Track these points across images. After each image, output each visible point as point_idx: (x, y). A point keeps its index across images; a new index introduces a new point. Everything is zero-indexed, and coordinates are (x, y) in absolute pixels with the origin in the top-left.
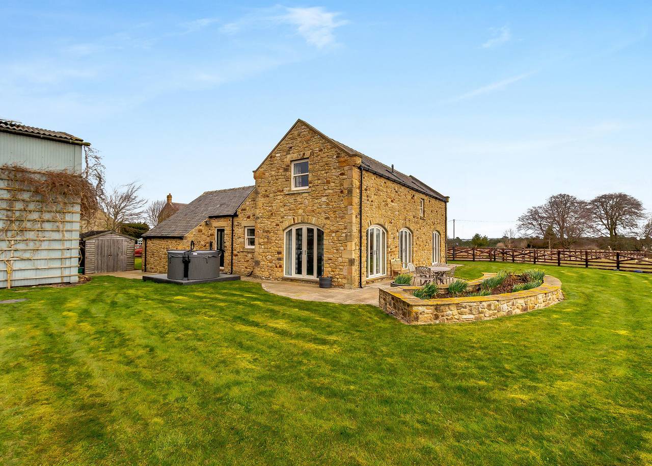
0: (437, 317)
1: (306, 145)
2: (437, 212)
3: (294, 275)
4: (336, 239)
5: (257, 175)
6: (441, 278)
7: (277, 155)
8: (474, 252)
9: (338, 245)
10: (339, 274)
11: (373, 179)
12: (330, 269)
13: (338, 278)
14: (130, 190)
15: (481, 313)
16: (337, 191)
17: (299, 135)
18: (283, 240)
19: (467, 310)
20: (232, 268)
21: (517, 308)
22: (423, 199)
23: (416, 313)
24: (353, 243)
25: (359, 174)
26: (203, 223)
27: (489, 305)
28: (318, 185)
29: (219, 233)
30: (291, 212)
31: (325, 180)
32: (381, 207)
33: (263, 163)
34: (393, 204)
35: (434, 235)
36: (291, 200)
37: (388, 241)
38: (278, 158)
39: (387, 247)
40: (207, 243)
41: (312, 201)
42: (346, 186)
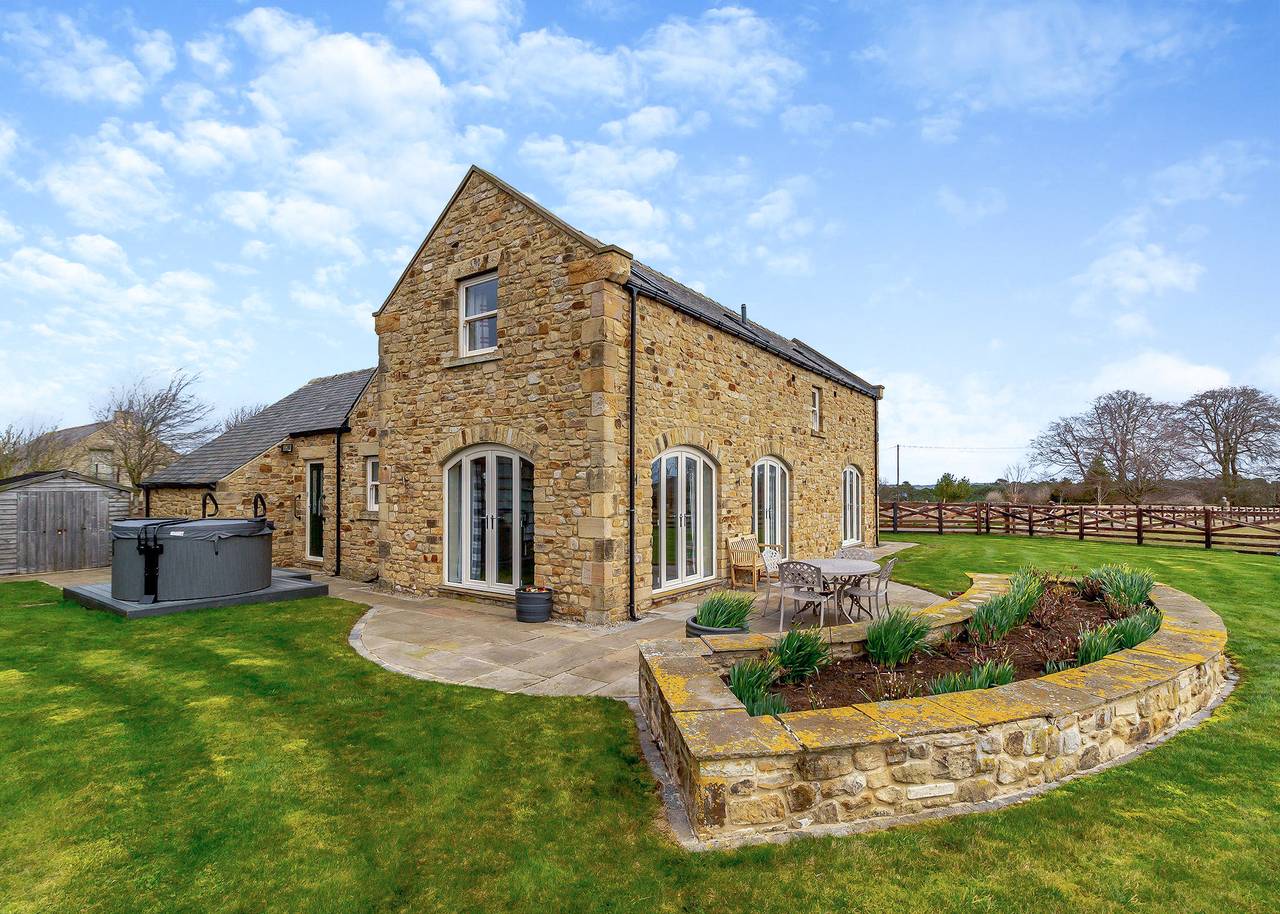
0: (802, 801)
1: (492, 234)
2: (854, 420)
3: (468, 583)
4: (563, 486)
5: (383, 323)
6: (855, 592)
7: (427, 267)
8: (940, 513)
9: (569, 501)
10: (571, 583)
11: (674, 325)
12: (549, 567)
13: (568, 594)
14: (176, 384)
15: (984, 772)
16: (564, 352)
17: (474, 209)
18: (441, 489)
19: (926, 765)
20: (338, 561)
21: (1116, 733)
22: (819, 389)
23: (716, 791)
24: (608, 497)
25: (627, 305)
26: (274, 450)
27: (1016, 739)
28: (519, 341)
29: (315, 472)
30: (457, 415)
31: (537, 326)
32: (699, 402)
33: (394, 292)
34: (735, 395)
35: (848, 473)
36: (458, 384)
37: (719, 490)
38: (428, 276)
39: (719, 506)
40: (288, 498)
41: (506, 384)
42: (587, 336)
